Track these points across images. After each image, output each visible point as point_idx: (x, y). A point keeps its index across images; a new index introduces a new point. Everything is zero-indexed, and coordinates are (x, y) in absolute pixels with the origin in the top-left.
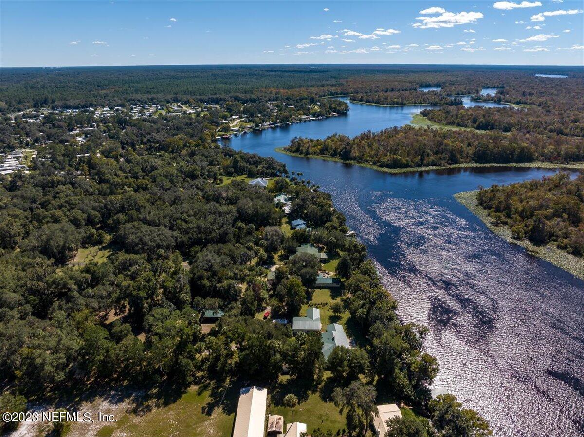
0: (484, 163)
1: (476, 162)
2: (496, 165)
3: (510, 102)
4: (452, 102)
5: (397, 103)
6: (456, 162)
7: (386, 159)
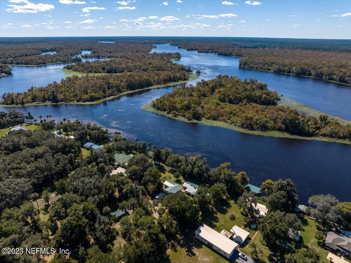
0: (134, 90)
1: (130, 90)
2: (139, 90)
3: (105, 57)
4: (75, 59)
5: (41, 63)
6: (121, 92)
7: (85, 97)
